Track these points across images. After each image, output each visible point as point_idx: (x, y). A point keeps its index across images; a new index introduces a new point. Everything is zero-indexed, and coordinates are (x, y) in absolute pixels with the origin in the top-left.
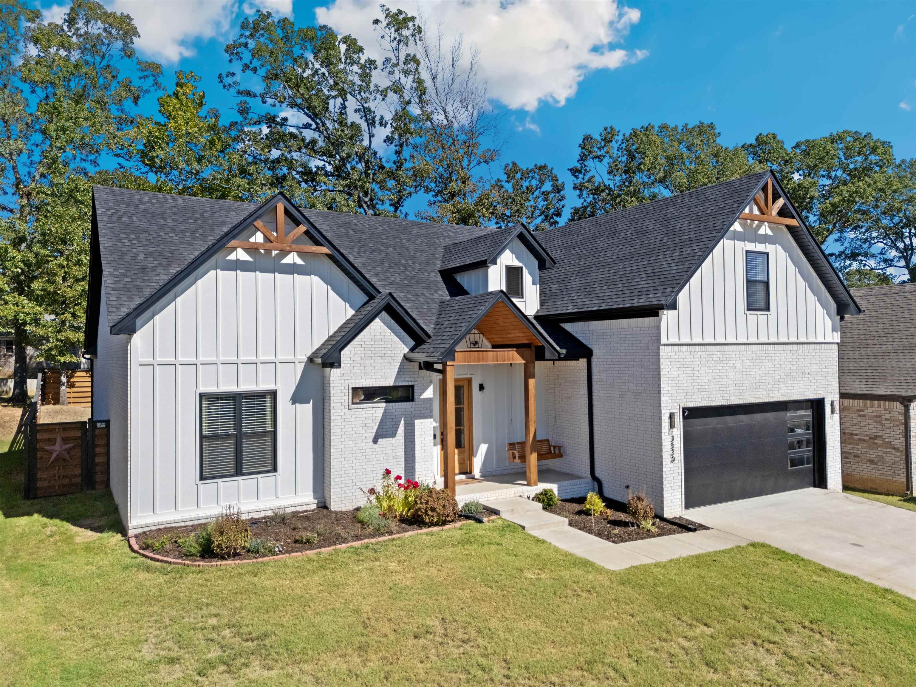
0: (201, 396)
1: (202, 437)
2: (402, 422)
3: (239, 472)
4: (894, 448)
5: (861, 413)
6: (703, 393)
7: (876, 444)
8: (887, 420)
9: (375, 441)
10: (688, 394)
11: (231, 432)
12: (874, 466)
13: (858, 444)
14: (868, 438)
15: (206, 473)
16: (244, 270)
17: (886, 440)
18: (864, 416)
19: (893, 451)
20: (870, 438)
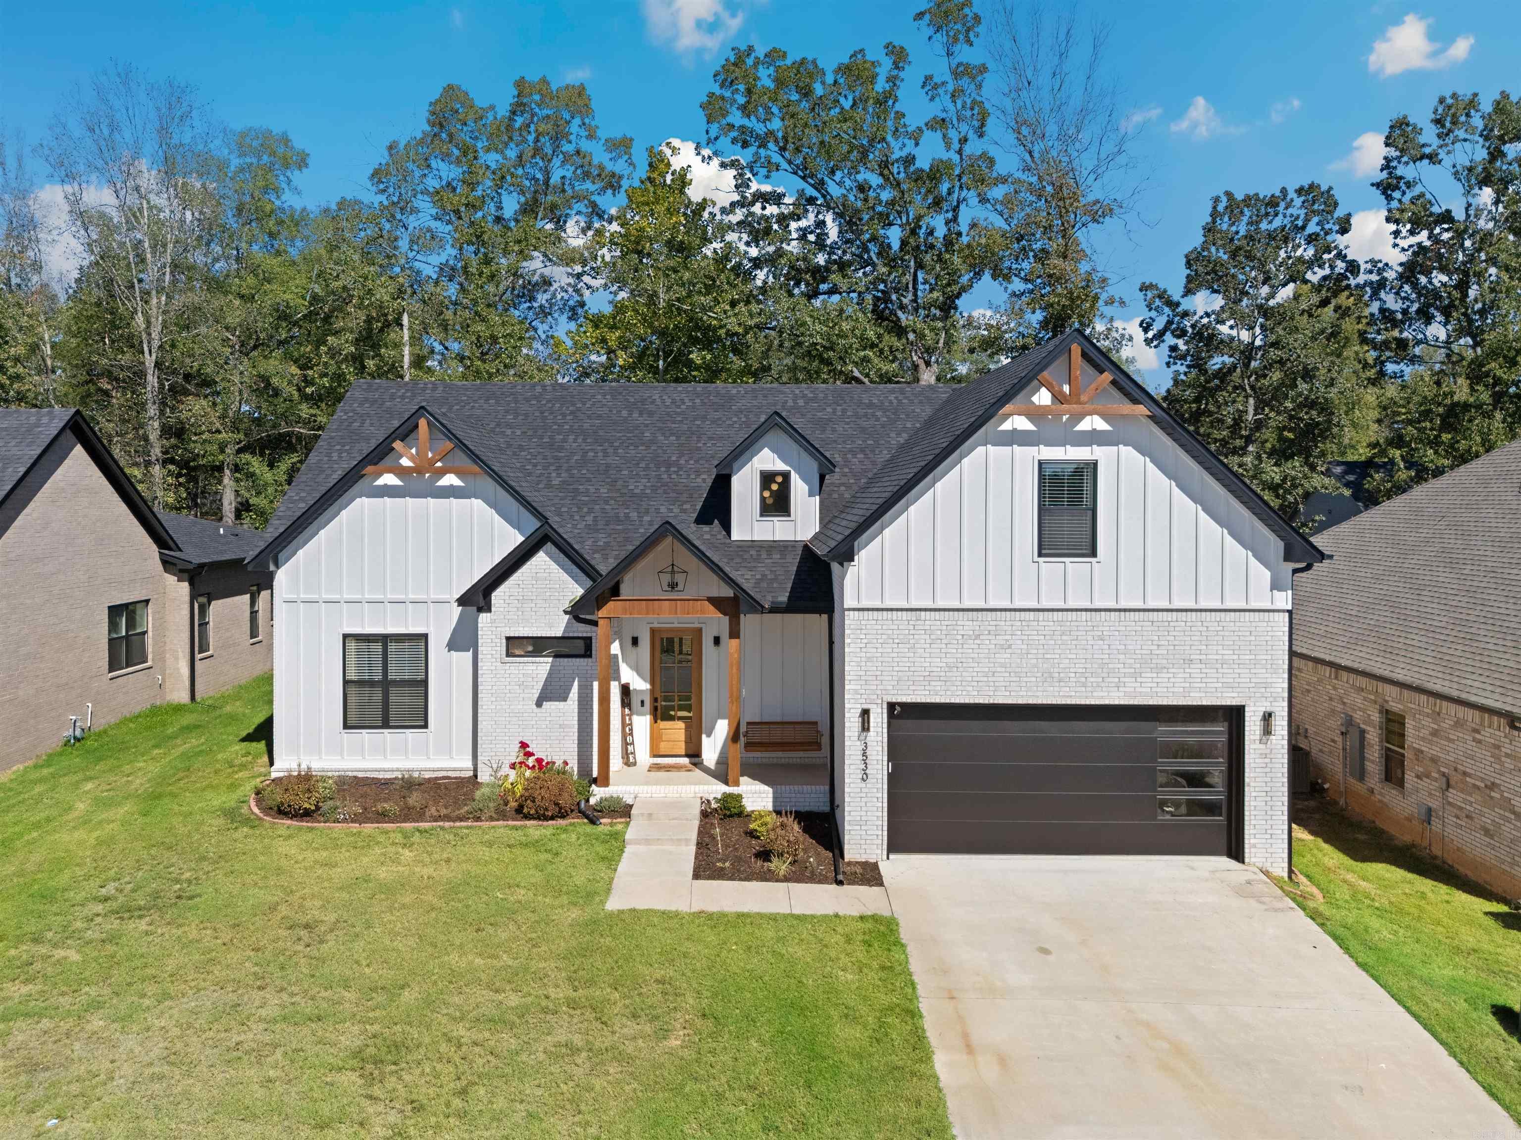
0: (345, 637)
1: (346, 682)
2: (576, 683)
3: (386, 724)
4: (1514, 813)
5: (1478, 736)
6: (933, 683)
7: (1492, 798)
8: (1507, 755)
9: (539, 704)
10: (901, 683)
11: (376, 678)
12: (1488, 840)
13: (1471, 795)
14: (1483, 785)
15: (351, 721)
16: (391, 496)
17: (1506, 794)
18: (1480, 742)
19: (1513, 817)
20: (1486, 786)
